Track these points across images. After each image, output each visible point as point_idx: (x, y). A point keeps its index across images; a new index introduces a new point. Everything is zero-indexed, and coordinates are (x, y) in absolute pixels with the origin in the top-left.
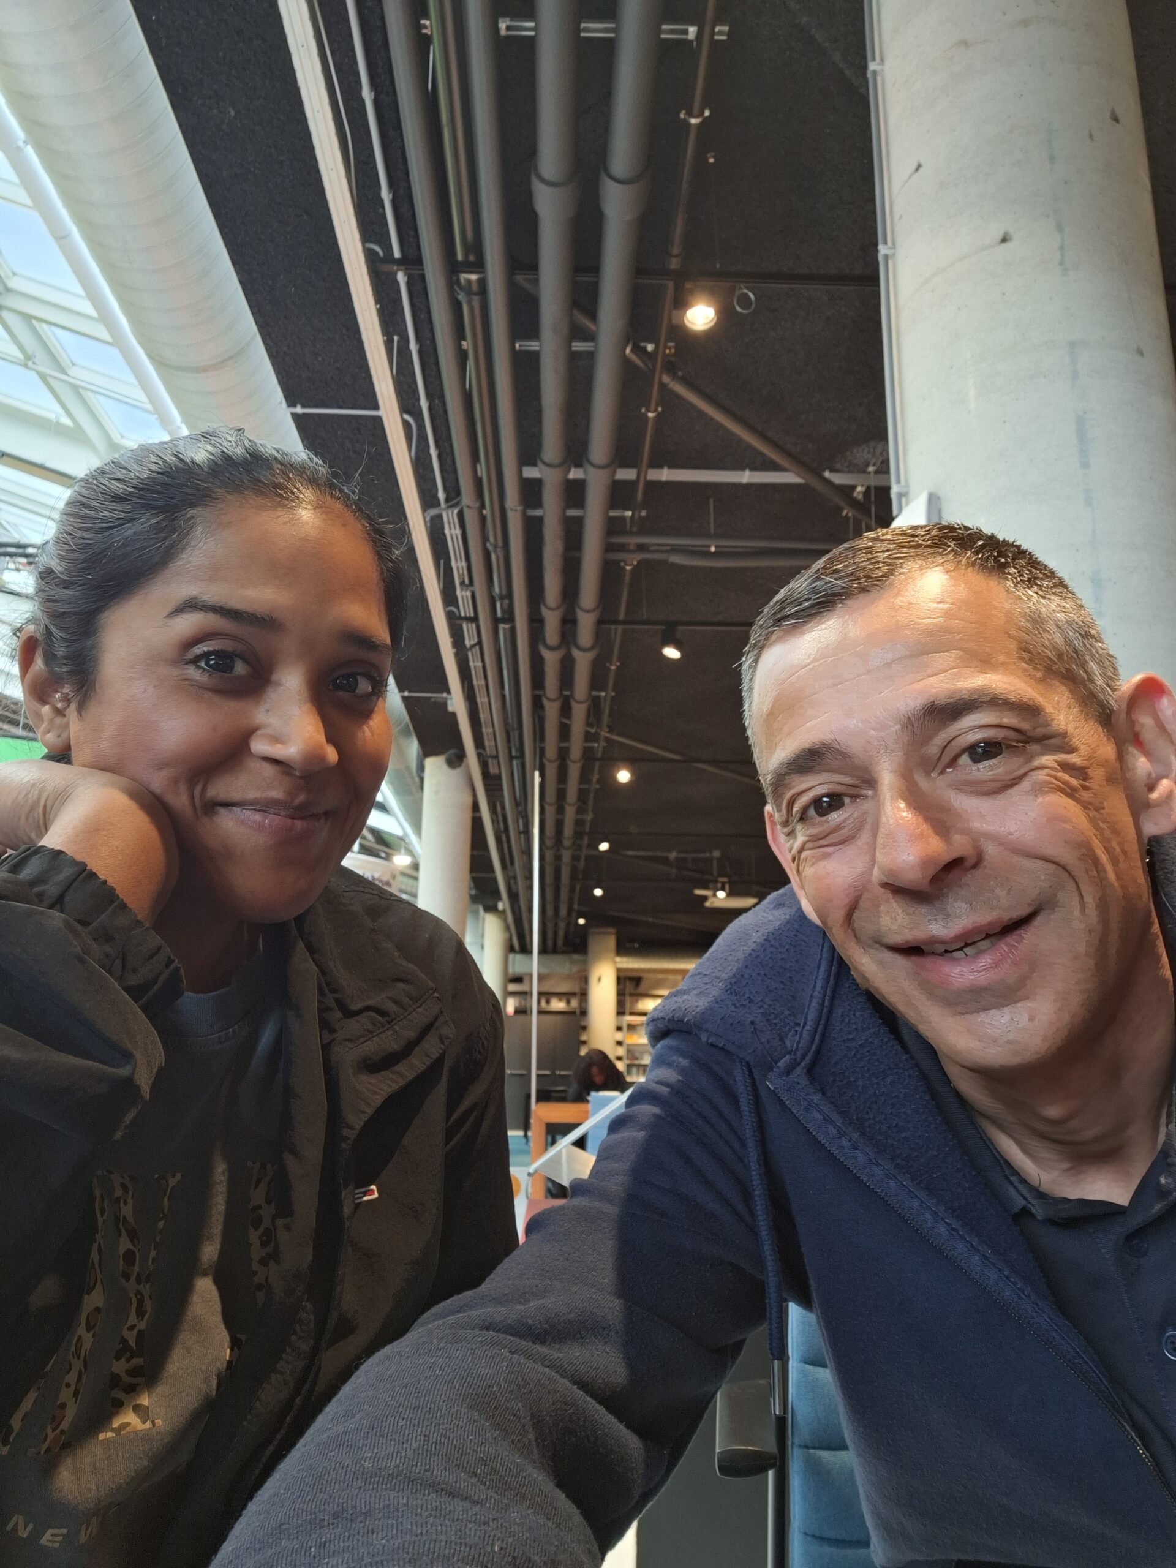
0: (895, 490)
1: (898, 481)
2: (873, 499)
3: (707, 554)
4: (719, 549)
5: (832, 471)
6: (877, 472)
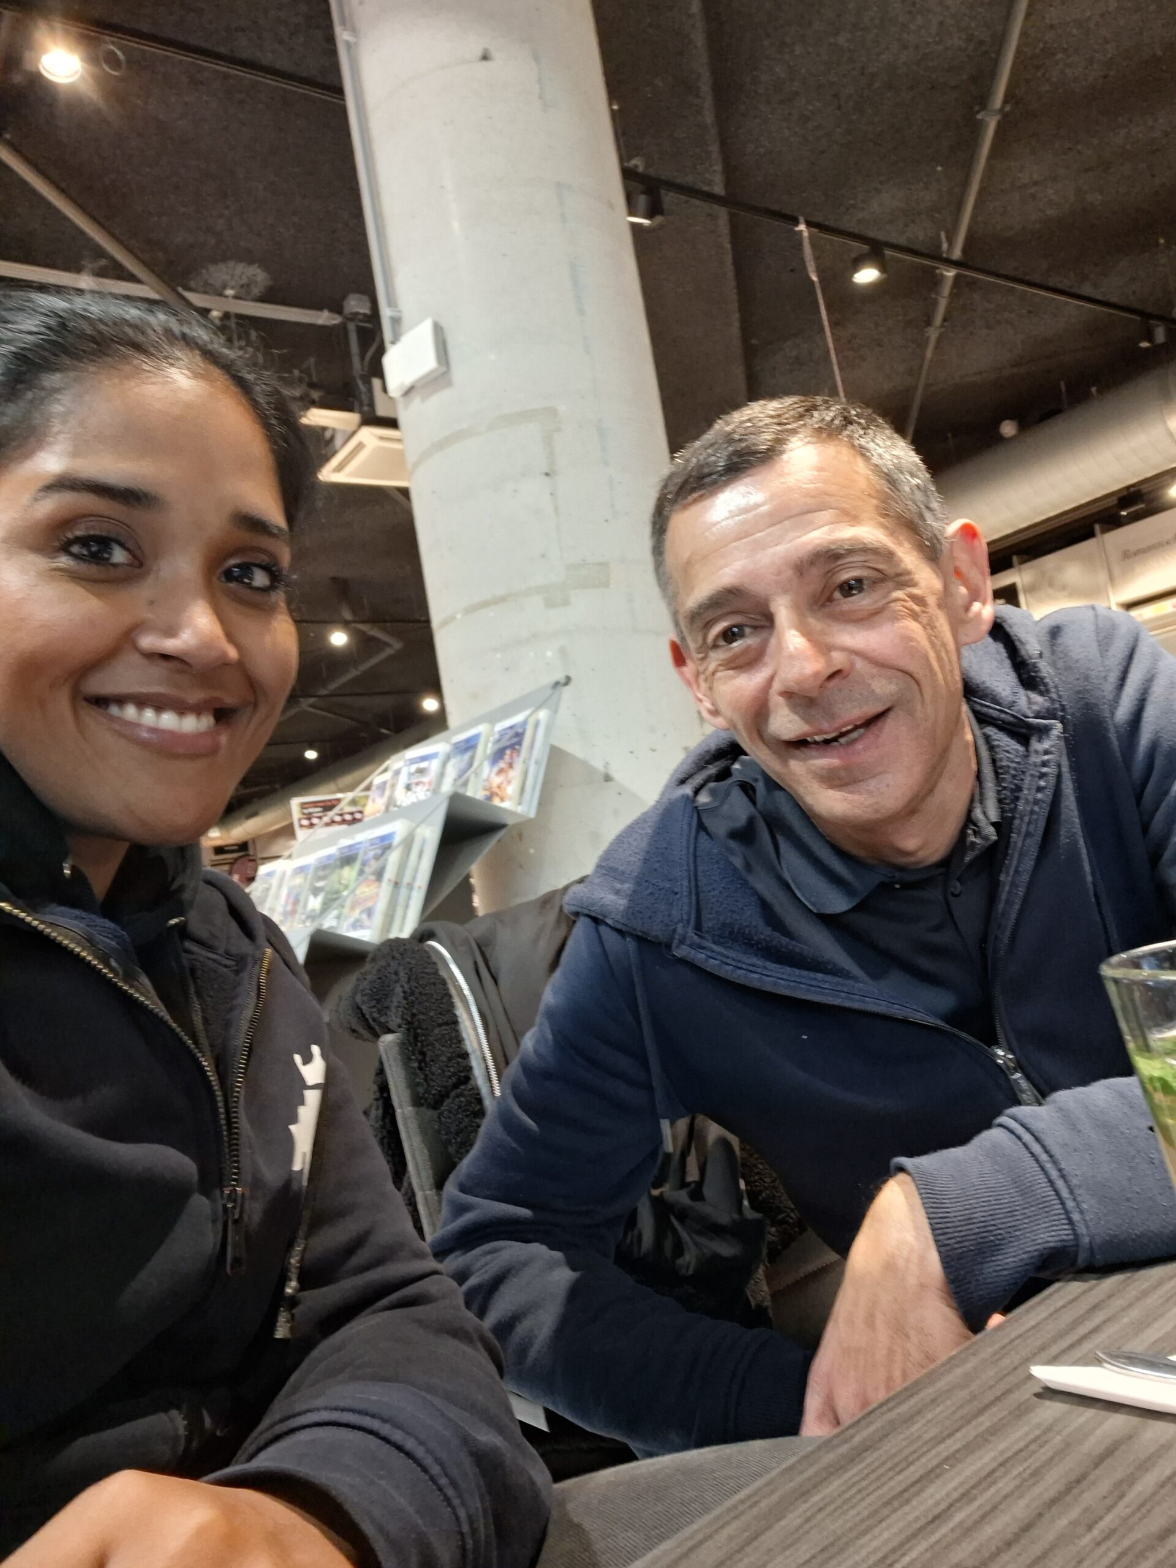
0: (386, 314)
1: (392, 305)
5: (185, 288)
6: (236, 297)
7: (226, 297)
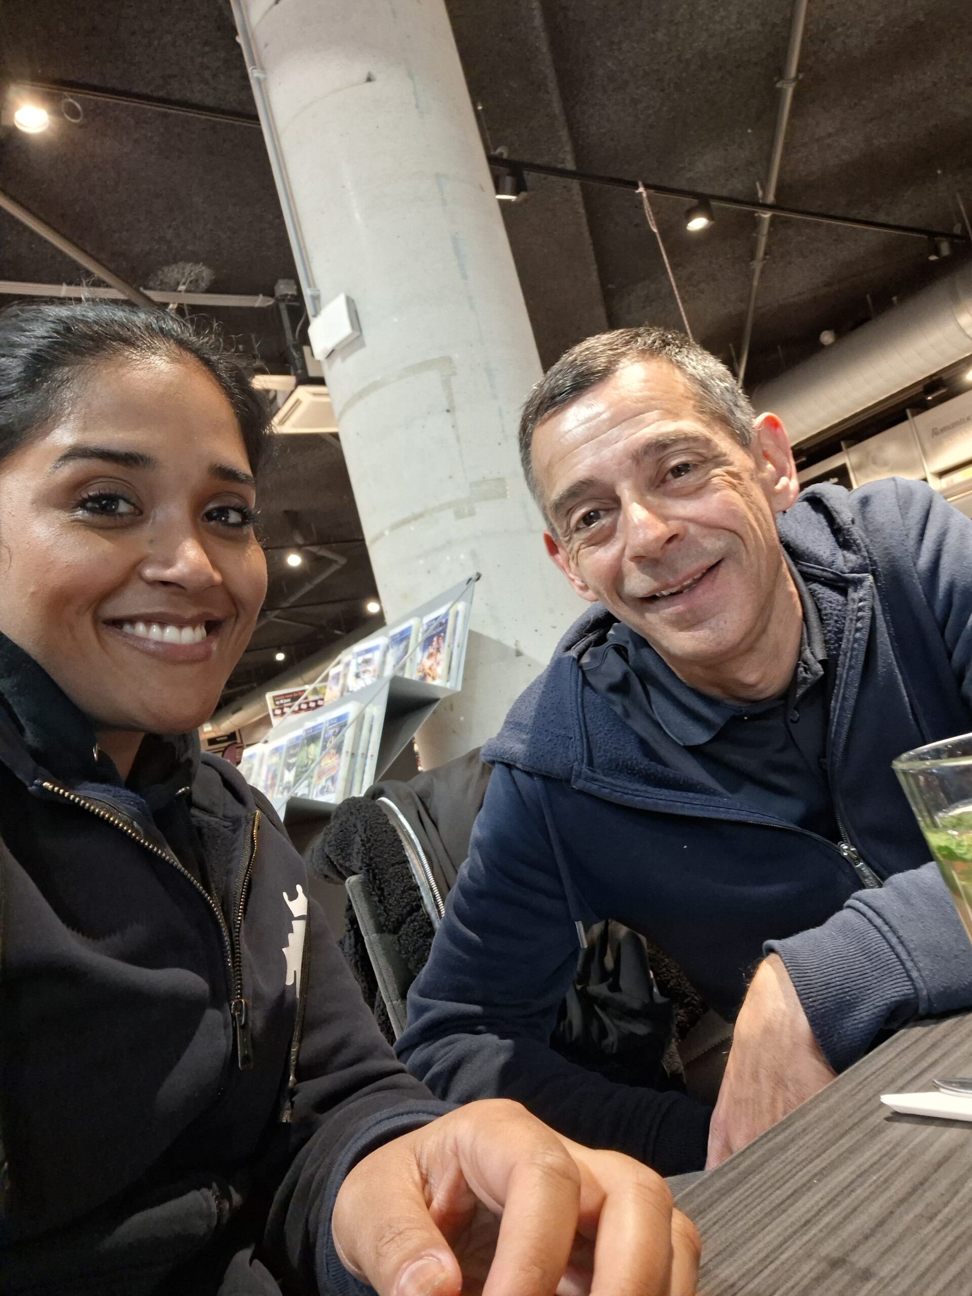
0: (308, 294)
1: (309, 287)
5: (146, 288)
6: (187, 291)
7: (180, 291)
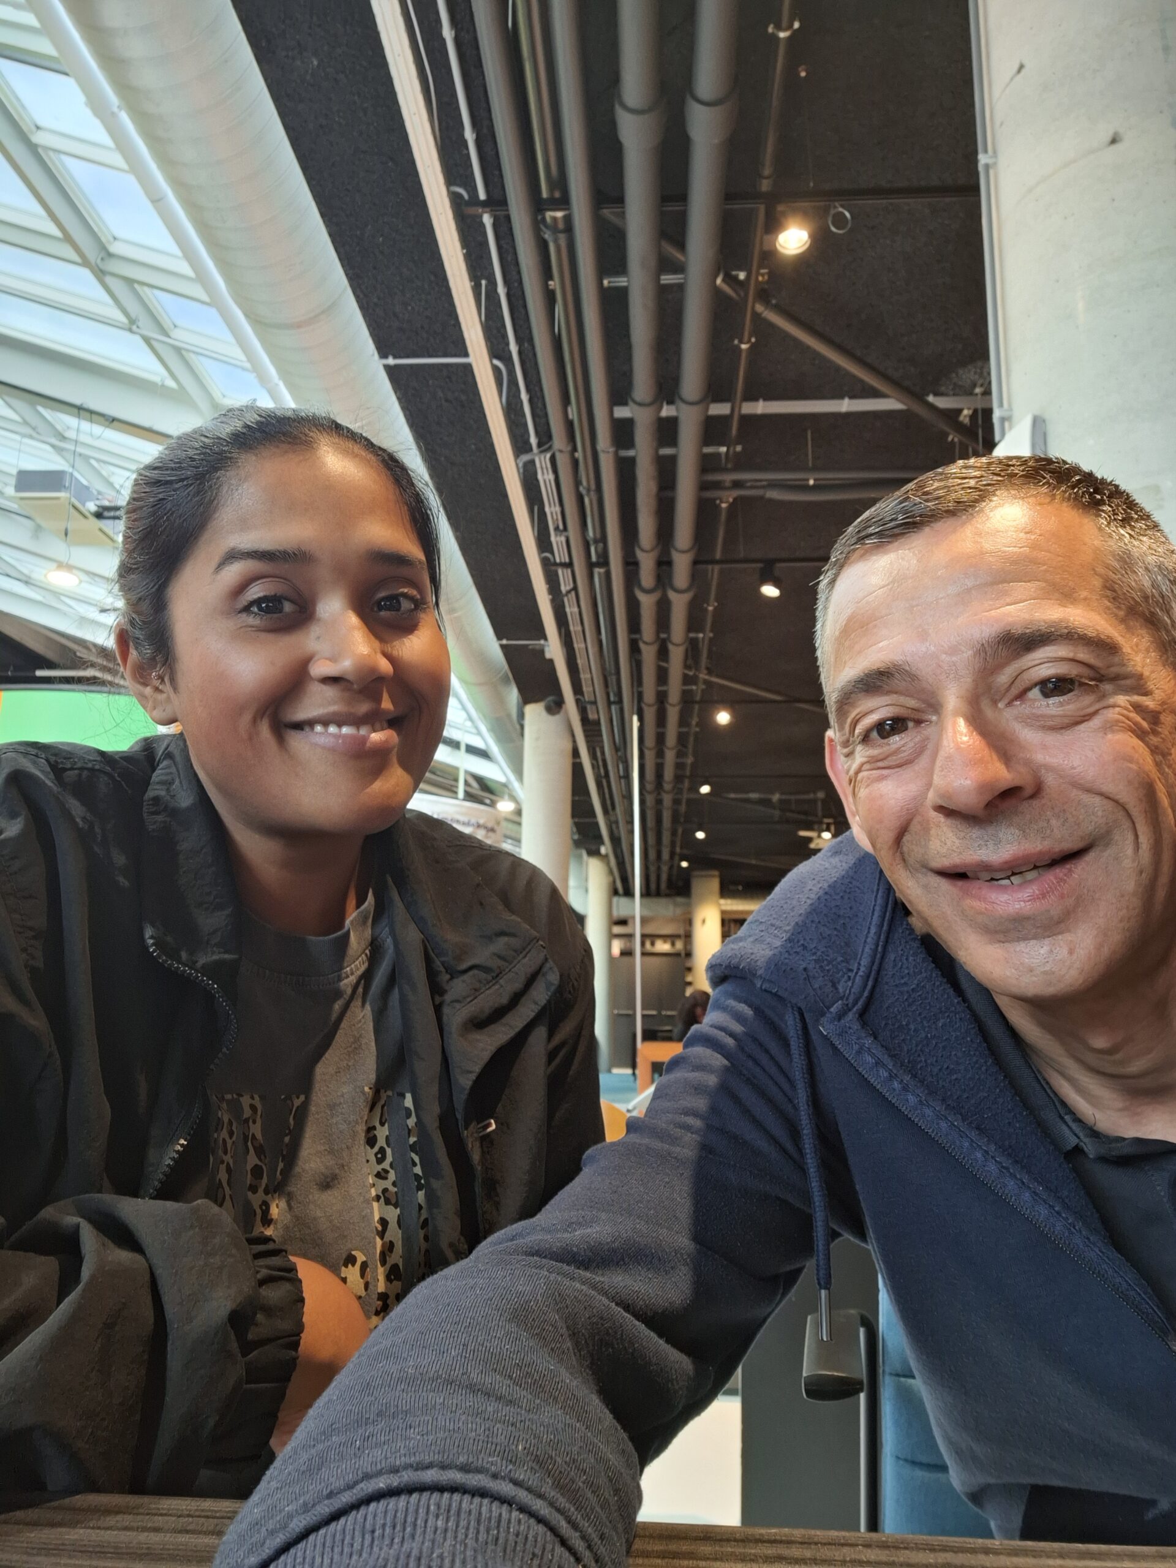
0: (997, 415)
1: (1001, 405)
2: (980, 422)
3: (805, 488)
4: (818, 482)
5: (936, 394)
6: (985, 393)
7: (977, 394)
